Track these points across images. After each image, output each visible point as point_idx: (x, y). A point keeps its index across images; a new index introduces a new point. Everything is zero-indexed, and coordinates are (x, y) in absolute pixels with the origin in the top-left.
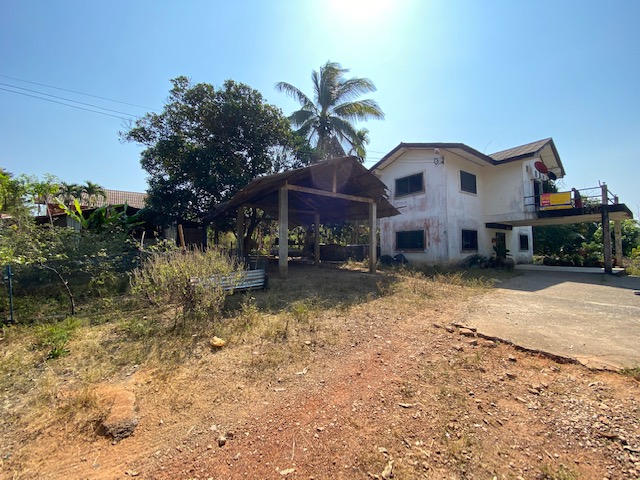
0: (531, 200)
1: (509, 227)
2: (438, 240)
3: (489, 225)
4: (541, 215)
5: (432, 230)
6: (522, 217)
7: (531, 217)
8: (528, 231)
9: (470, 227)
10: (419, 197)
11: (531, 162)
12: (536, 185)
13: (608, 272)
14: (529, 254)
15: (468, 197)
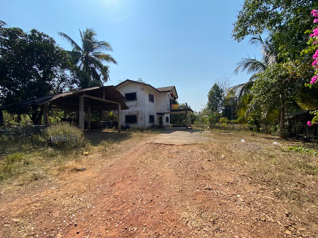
0: (169, 106)
1: (163, 114)
2: (142, 119)
3: (158, 114)
4: (172, 111)
5: (140, 115)
6: (166, 111)
7: (169, 111)
8: (168, 115)
9: (152, 114)
10: (135, 102)
11: (169, 93)
12: (171, 100)
13: (187, 128)
14: (168, 123)
15: (151, 103)
